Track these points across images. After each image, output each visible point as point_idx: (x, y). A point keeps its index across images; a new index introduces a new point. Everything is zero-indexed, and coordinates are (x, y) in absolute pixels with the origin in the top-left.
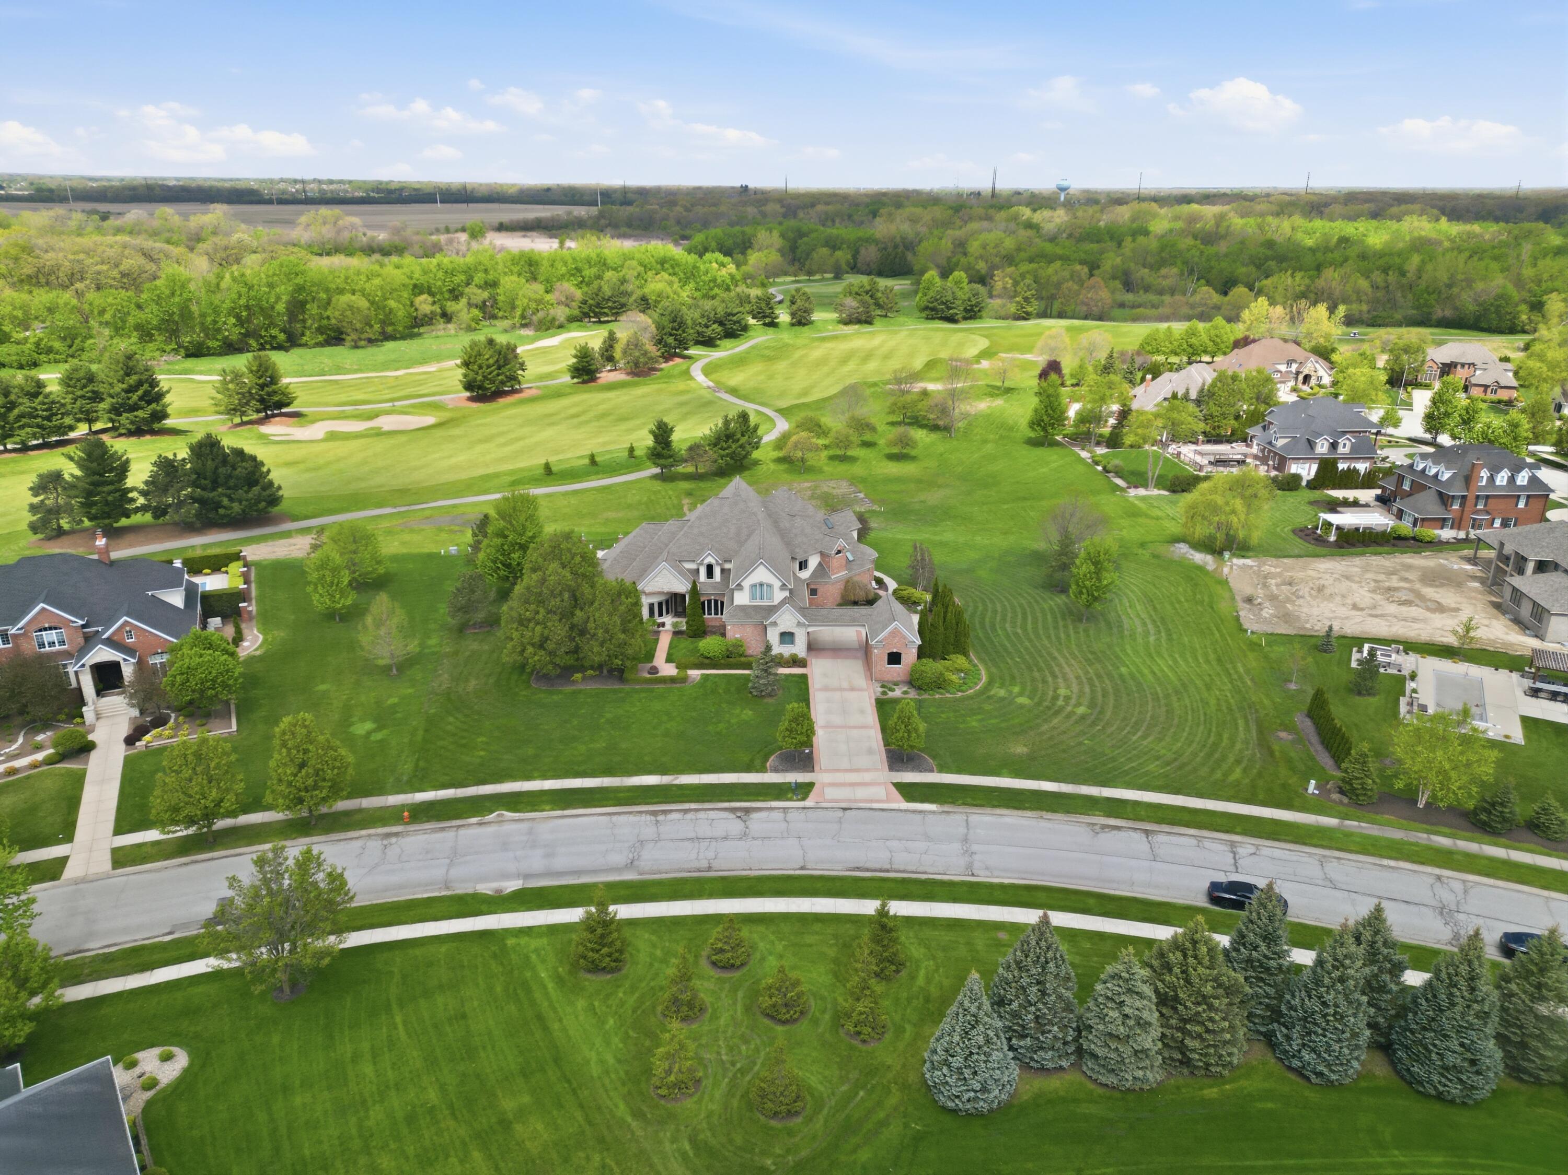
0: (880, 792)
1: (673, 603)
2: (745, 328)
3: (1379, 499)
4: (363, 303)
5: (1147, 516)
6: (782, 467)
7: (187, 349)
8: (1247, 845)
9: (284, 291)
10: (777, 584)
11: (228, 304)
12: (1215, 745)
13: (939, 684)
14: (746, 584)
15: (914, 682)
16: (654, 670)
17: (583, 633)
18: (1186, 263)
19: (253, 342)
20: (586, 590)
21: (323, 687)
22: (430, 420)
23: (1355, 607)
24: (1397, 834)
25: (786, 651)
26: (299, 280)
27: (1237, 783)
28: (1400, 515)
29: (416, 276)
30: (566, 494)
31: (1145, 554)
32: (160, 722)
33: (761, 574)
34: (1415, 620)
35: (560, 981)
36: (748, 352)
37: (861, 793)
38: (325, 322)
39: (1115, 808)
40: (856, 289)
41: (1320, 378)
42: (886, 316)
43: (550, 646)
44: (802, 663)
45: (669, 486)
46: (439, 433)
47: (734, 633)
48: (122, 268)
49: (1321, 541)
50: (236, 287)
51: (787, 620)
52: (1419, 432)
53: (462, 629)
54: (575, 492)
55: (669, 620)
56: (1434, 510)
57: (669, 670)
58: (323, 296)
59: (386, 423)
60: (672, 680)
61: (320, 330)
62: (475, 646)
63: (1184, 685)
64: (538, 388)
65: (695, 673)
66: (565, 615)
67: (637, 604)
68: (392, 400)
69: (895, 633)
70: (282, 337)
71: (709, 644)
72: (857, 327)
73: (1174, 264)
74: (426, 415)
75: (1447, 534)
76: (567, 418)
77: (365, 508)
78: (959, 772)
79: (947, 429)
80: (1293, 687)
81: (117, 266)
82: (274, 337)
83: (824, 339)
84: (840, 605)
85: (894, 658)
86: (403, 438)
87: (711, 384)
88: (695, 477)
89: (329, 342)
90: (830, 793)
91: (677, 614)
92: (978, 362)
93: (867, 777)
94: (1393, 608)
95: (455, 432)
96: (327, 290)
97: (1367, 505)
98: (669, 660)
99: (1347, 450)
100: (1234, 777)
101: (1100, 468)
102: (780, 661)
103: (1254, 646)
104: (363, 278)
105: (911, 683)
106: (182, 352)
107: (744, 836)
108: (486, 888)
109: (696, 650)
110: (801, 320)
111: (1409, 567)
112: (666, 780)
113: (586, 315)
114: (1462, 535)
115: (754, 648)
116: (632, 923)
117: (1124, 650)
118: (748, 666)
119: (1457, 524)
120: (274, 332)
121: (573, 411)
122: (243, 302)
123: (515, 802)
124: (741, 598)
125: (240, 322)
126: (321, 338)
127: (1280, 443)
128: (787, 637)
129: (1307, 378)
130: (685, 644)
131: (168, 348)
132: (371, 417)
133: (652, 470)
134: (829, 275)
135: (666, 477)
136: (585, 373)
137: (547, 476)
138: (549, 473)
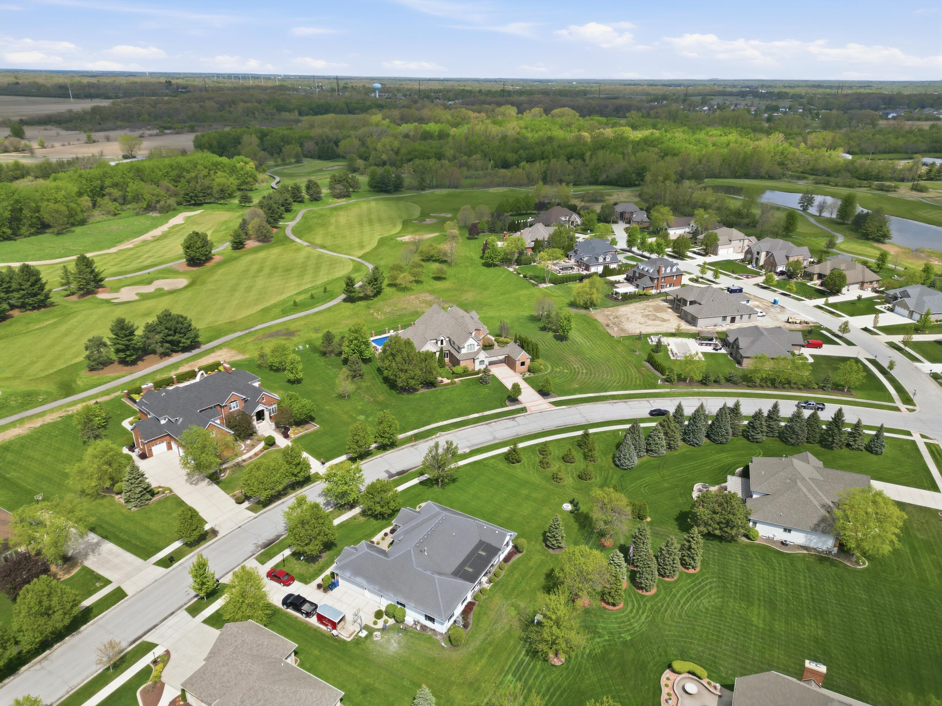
0: (546, 406)
3: (626, 279)
4: (64, 208)
5: (553, 296)
8: (652, 400)
9: (8, 204)
10: (476, 344)
12: (628, 375)
13: (539, 370)
14: (466, 345)
16: (440, 382)
18: (482, 151)
22: (183, 281)
23: (640, 323)
24: (685, 390)
25: (482, 367)
27: (640, 385)
28: (637, 286)
32: (286, 429)
33: (471, 341)
34: (659, 325)
37: (541, 407)
39: (613, 397)
41: (577, 222)
42: (354, 192)
47: (464, 364)
49: (616, 299)
51: (481, 356)
52: (625, 246)
56: (649, 283)
57: (446, 381)
58: (33, 205)
59: (163, 285)
60: (451, 384)
63: (608, 358)
65: (457, 380)
68: (140, 270)
69: (523, 355)
70: (10, 232)
72: (344, 199)
73: (476, 153)
74: (177, 278)
75: (654, 292)
78: (564, 395)
80: (637, 353)
82: (5, 233)
83: (336, 209)
85: (523, 363)
86: (186, 294)
87: (308, 244)
88: (365, 298)
90: (532, 409)
93: (539, 402)
94: (651, 322)
97: (623, 283)
98: (442, 377)
99: (609, 260)
100: (638, 383)
101: (522, 276)
103: (618, 342)
105: (529, 371)
107: (518, 425)
109: (452, 372)
110: (315, 198)
111: (648, 306)
114: (658, 291)
115: (474, 369)
117: (583, 349)
118: (472, 374)
119: (657, 288)
120: (5, 230)
126: (32, 230)
127: (586, 259)
128: (482, 362)
129: (573, 222)
132: (150, 282)
133: (343, 296)
134: (293, 160)
135: (350, 299)
136: (238, 245)
137: (296, 306)
138: (295, 304)
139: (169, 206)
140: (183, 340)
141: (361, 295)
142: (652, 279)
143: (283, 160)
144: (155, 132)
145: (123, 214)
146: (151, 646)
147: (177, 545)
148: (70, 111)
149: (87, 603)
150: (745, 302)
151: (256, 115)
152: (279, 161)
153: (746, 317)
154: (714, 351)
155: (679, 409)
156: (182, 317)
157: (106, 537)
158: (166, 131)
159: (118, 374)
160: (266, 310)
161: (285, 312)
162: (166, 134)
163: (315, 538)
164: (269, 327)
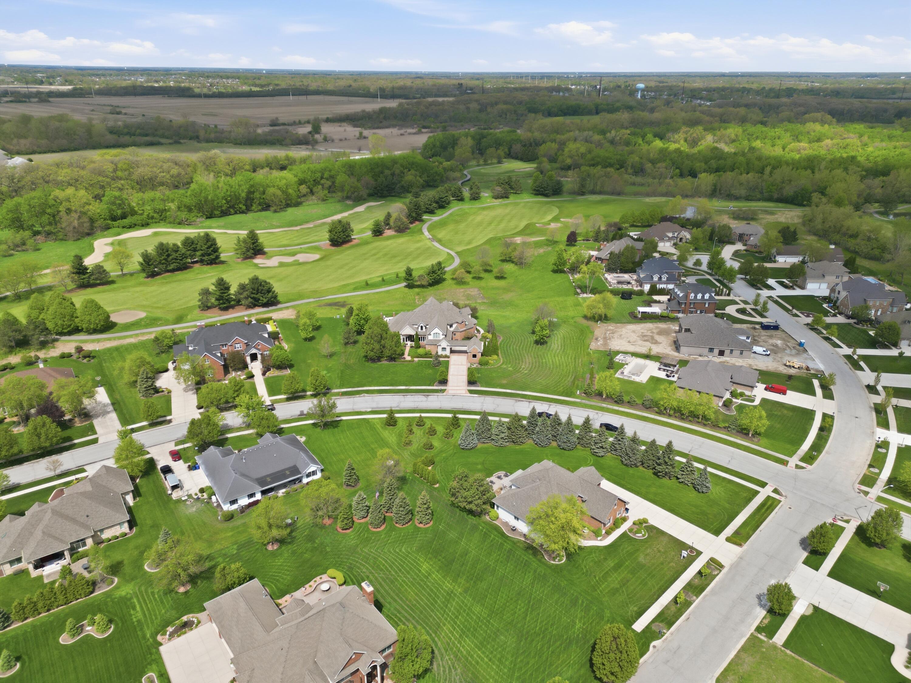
0: (464, 392)
1: (410, 338)
2: (448, 203)
3: (667, 300)
4: (279, 193)
5: (580, 306)
6: (454, 282)
7: (206, 215)
9: (245, 188)
10: (441, 333)
11: (222, 194)
12: (560, 382)
13: (487, 363)
14: (432, 333)
15: (481, 364)
16: (404, 358)
17: (384, 347)
19: (232, 210)
20: (384, 335)
21: (309, 361)
22: (317, 256)
25: (444, 353)
26: (251, 183)
27: (559, 391)
28: (667, 308)
29: (299, 175)
30: (374, 293)
31: (572, 321)
32: (269, 370)
33: (437, 330)
34: (644, 346)
35: (382, 428)
36: (447, 218)
37: (458, 392)
38: (262, 200)
40: (502, 181)
41: (687, 239)
42: (516, 193)
43: (375, 351)
44: (448, 357)
45: (411, 290)
46: (322, 263)
47: (428, 348)
48: (171, 173)
49: (636, 317)
50: (225, 187)
51: (444, 344)
53: (346, 344)
54: (377, 293)
55: (409, 343)
56: (676, 307)
57: (408, 358)
58: (261, 189)
59: (301, 258)
60: (410, 361)
61: (260, 204)
62: (351, 350)
63: (560, 365)
64: (358, 239)
65: (416, 359)
66: (379, 342)
67: (400, 338)
68: (299, 245)
69: (474, 349)
70: (244, 207)
71: (421, 351)
72: (500, 200)
74: (314, 253)
76: (372, 256)
77: (304, 299)
78: (486, 387)
79: (521, 264)
81: (169, 172)
82: (240, 208)
83: (484, 209)
84: (463, 339)
85: (474, 356)
86: (309, 266)
87: (431, 237)
88: (422, 286)
89: (263, 210)
90: (450, 392)
91: (412, 341)
92: (549, 224)
93: (461, 388)
94: (640, 342)
95: (329, 263)
96: (263, 186)
97: (663, 303)
98: (409, 355)
99: (665, 279)
100: (561, 389)
101: (574, 284)
102: (441, 356)
104: (278, 180)
106: (205, 217)
107: (427, 401)
108: (363, 410)
109: (416, 353)
110: (475, 198)
112: (407, 388)
113: (376, 194)
115: (434, 353)
116: (398, 417)
117: (547, 355)
118: (431, 358)
119: (684, 312)
120: (241, 206)
121: (373, 252)
122: (228, 193)
123: (368, 392)
124: (430, 337)
125: (228, 202)
126: (260, 208)
128: (444, 349)
129: (681, 239)
130: (414, 350)
131: (199, 215)
132: (294, 254)
133: (405, 284)
134: (495, 161)
135: (410, 286)
136: (378, 232)
137: (367, 285)
138: (367, 284)
139: (362, 196)
140: (261, 298)
141: (418, 283)
142: (679, 304)
143: (485, 161)
144: (414, 131)
145: (331, 200)
146: (84, 471)
147: (145, 423)
148: (363, 111)
149: (76, 441)
150: (745, 338)
151: (508, 116)
152: (481, 162)
153: (736, 353)
154: (666, 378)
155: (587, 421)
156: (265, 282)
157: (115, 410)
158: (424, 130)
159: (213, 315)
160: (345, 286)
161: (355, 289)
162: (422, 133)
163: (197, 436)
164: (335, 298)
